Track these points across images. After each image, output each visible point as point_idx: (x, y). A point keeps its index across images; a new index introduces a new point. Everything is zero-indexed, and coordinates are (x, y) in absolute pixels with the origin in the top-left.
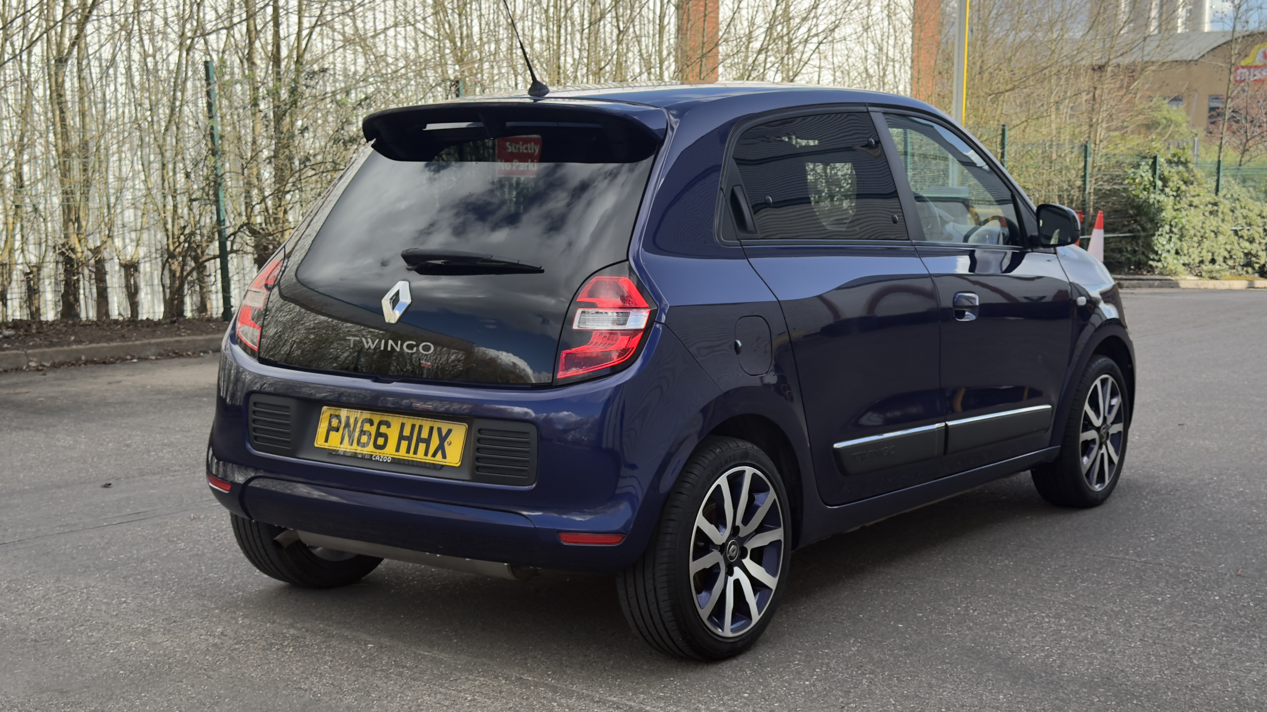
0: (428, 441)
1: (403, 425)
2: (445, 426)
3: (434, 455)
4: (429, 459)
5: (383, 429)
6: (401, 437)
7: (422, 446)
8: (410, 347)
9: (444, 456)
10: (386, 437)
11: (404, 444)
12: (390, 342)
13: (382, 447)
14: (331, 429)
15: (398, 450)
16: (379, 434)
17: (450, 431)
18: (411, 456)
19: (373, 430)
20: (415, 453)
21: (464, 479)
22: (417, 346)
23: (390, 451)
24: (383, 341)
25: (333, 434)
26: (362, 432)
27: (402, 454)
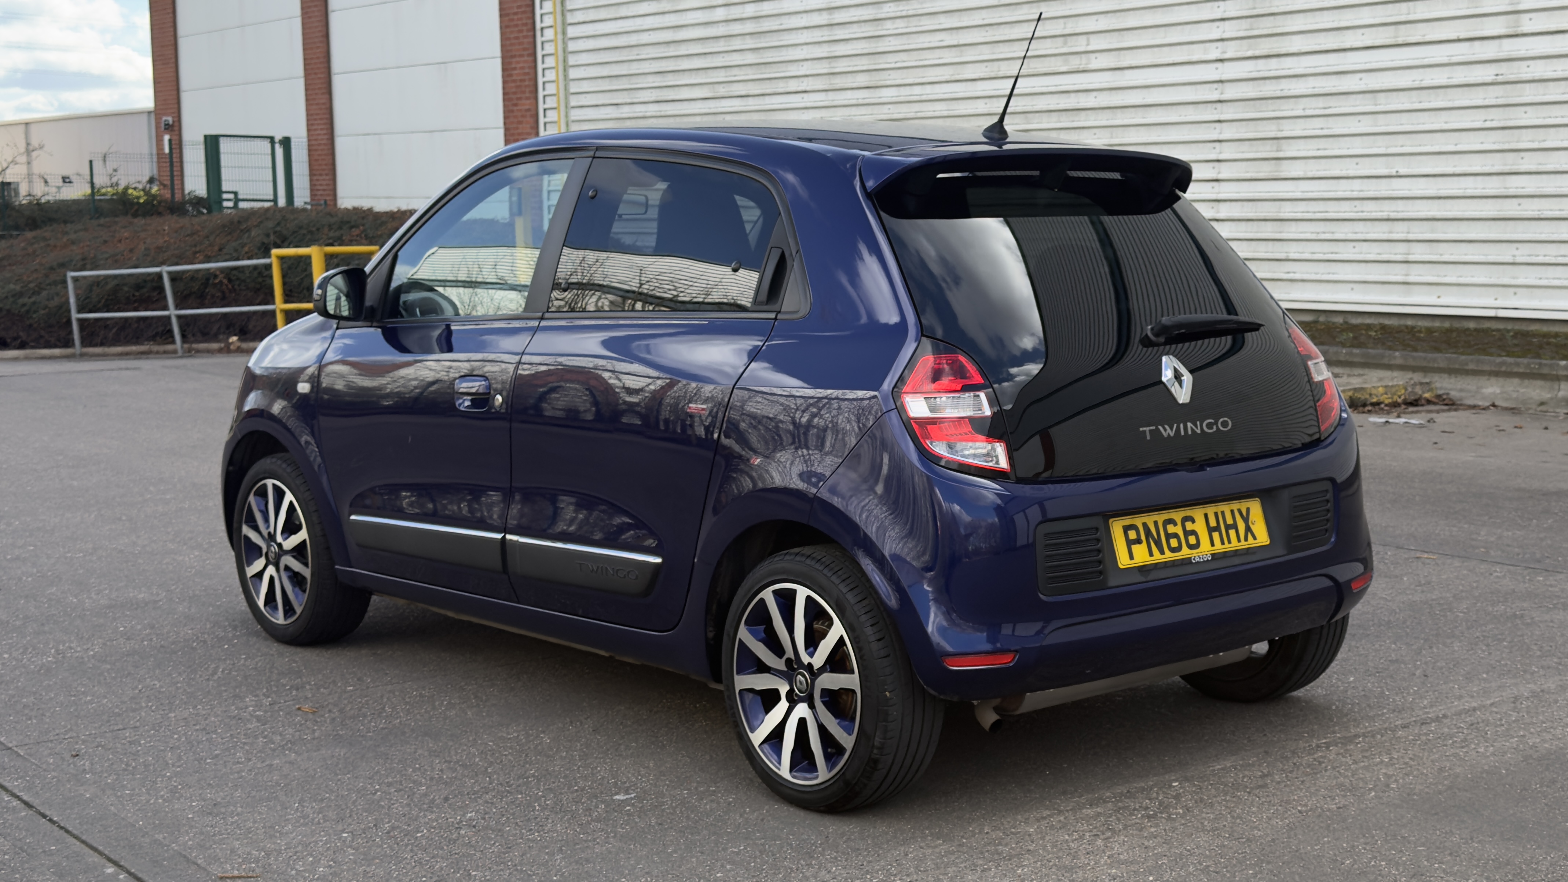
0: (1235, 526)
1: (1206, 516)
2: (1243, 505)
3: (1246, 539)
4: (1243, 545)
5: (1189, 526)
6: (1211, 530)
7: (1232, 533)
8: (1209, 426)
9: (1255, 538)
10: (1194, 533)
11: (1216, 535)
12: (1189, 425)
13: (1197, 546)
14: (1130, 543)
15: (1213, 544)
16: (1187, 533)
17: (1248, 510)
18: (1228, 547)
19: (1178, 530)
20: (1230, 542)
21: (1282, 555)
22: (1216, 423)
23: (1206, 550)
24: (1182, 426)
25: (1135, 548)
26: (1169, 536)
27: (1219, 547)
